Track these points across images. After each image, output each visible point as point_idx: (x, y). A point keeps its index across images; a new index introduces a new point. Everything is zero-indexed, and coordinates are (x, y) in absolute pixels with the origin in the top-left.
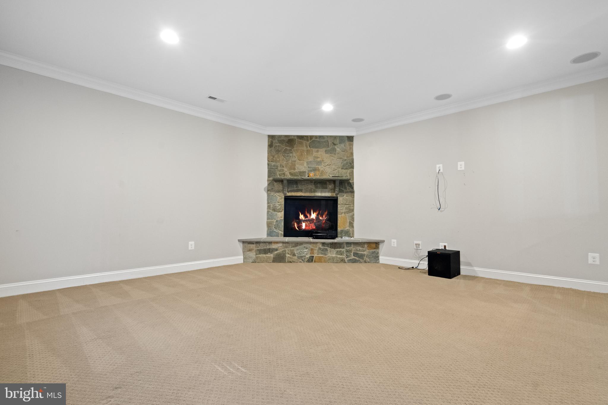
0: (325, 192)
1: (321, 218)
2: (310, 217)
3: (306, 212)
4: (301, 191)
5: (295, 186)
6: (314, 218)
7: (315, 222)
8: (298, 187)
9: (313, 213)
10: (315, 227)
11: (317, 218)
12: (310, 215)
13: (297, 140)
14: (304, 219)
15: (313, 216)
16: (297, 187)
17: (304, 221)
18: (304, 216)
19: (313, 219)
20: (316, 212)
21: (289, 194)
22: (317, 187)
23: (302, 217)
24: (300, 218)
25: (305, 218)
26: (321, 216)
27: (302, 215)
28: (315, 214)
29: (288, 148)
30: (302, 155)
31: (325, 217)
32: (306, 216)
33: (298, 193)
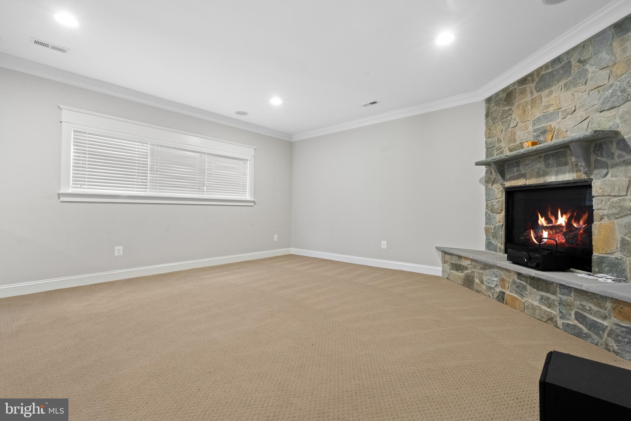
0: (564, 172)
1: (575, 225)
2: (557, 222)
3: (550, 214)
4: (523, 176)
5: (515, 169)
6: (564, 224)
7: (564, 231)
8: (520, 171)
9: (562, 216)
10: (565, 240)
11: (569, 223)
12: (557, 218)
13: (519, 88)
14: (545, 224)
15: (562, 220)
16: (518, 171)
17: (546, 228)
18: (546, 219)
19: (560, 226)
20: (566, 214)
21: (508, 184)
22: (547, 166)
23: (542, 221)
24: (539, 222)
25: (548, 224)
26: (575, 221)
27: (542, 217)
28: (564, 216)
29: (507, 108)
30: (524, 111)
31: (584, 224)
32: (549, 221)
33: (519, 181)
